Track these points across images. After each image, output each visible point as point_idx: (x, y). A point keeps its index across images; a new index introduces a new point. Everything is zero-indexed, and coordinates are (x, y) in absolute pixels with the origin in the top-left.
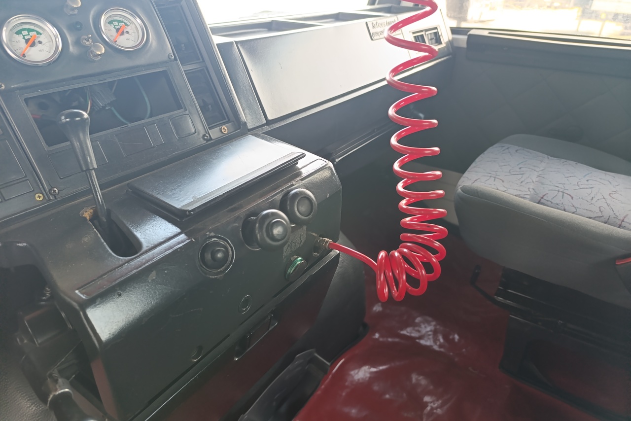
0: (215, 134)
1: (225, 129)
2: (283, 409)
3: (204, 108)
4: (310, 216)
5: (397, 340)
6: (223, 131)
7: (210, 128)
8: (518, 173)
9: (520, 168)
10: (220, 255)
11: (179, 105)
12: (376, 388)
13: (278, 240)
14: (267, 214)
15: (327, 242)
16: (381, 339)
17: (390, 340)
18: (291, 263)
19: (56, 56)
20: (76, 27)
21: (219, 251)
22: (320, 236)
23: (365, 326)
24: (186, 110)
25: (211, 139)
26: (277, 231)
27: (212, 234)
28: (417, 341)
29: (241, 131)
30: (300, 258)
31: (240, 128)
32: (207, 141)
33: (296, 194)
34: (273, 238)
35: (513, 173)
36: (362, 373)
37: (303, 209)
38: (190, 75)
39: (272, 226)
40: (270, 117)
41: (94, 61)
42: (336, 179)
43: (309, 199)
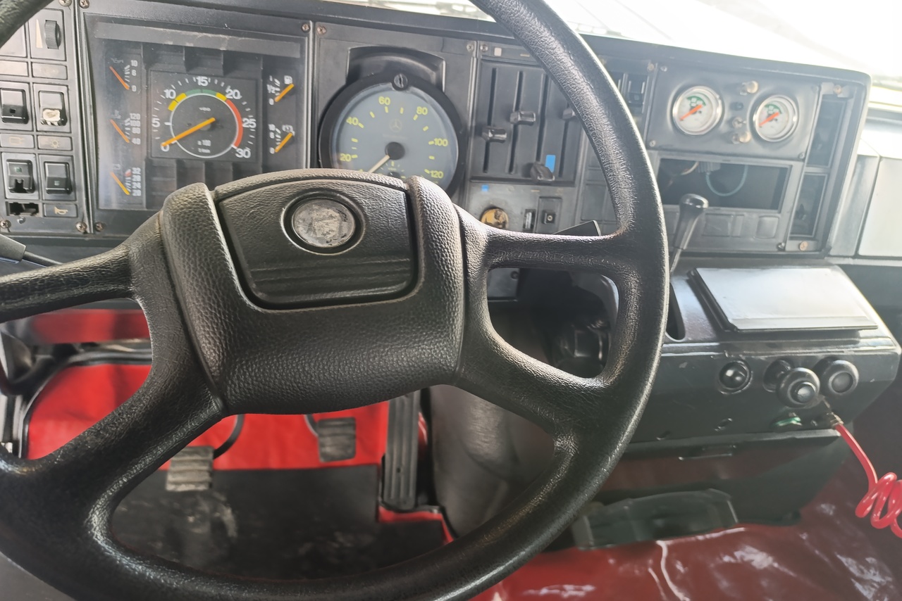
0: (791, 246)
1: (805, 246)
2: (659, 523)
3: (800, 213)
4: (841, 394)
5: (826, 560)
6: (801, 246)
7: (792, 238)
10: (738, 378)
11: (775, 203)
12: (764, 583)
13: (798, 401)
14: (803, 374)
15: (837, 421)
16: (807, 544)
17: (817, 552)
18: (787, 417)
19: (703, 133)
20: (737, 107)
21: (741, 375)
22: (833, 411)
23: (797, 516)
24: (780, 212)
25: (784, 249)
26: (802, 392)
27: (744, 358)
28: (853, 580)
29: (819, 256)
30: (798, 419)
31: (820, 250)
32: (780, 250)
33: (841, 367)
34: (795, 396)
36: (760, 559)
37: (839, 382)
38: (808, 179)
39: (801, 385)
40: (861, 252)
41: (732, 143)
42: (894, 369)
43: (851, 377)
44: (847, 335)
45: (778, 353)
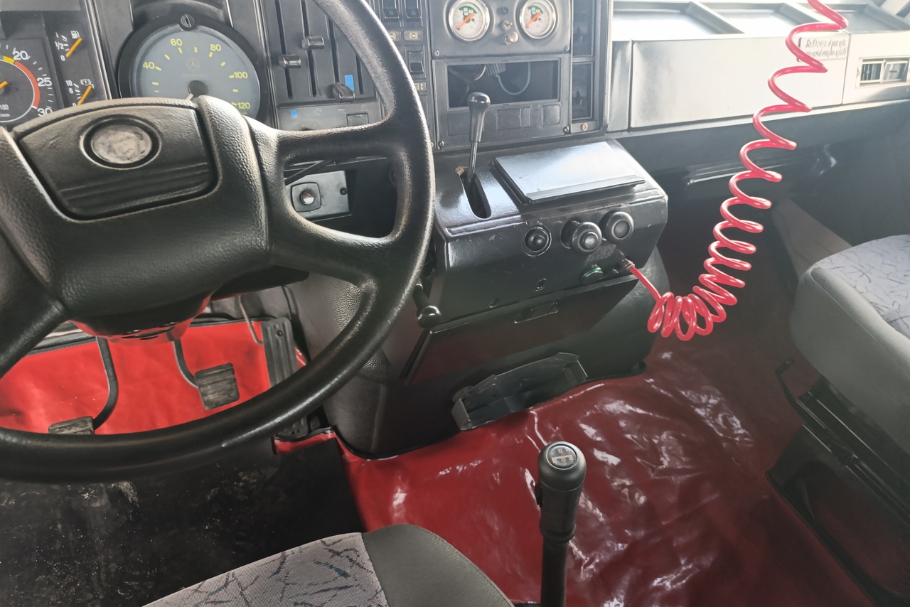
0: (575, 129)
1: (586, 126)
2: (528, 394)
3: (576, 99)
4: (622, 239)
5: (670, 395)
6: (583, 127)
7: (573, 122)
8: (897, 280)
9: (905, 276)
10: (539, 241)
11: (555, 94)
12: (622, 424)
13: (587, 249)
14: (587, 227)
15: (630, 264)
16: (653, 386)
17: (662, 391)
18: (590, 269)
19: (479, 38)
20: (503, 11)
21: (541, 238)
22: (626, 257)
23: (643, 366)
24: (559, 101)
25: (570, 132)
26: (589, 241)
27: (541, 224)
28: (692, 406)
29: (599, 133)
30: (599, 269)
31: (599, 129)
32: (566, 133)
33: (619, 217)
34: (583, 245)
35: (890, 277)
36: (615, 407)
37: (620, 230)
38: (576, 68)
39: (586, 235)
40: (633, 125)
41: (505, 44)
42: (664, 213)
43: (627, 224)
44: (623, 192)
45: (568, 215)
